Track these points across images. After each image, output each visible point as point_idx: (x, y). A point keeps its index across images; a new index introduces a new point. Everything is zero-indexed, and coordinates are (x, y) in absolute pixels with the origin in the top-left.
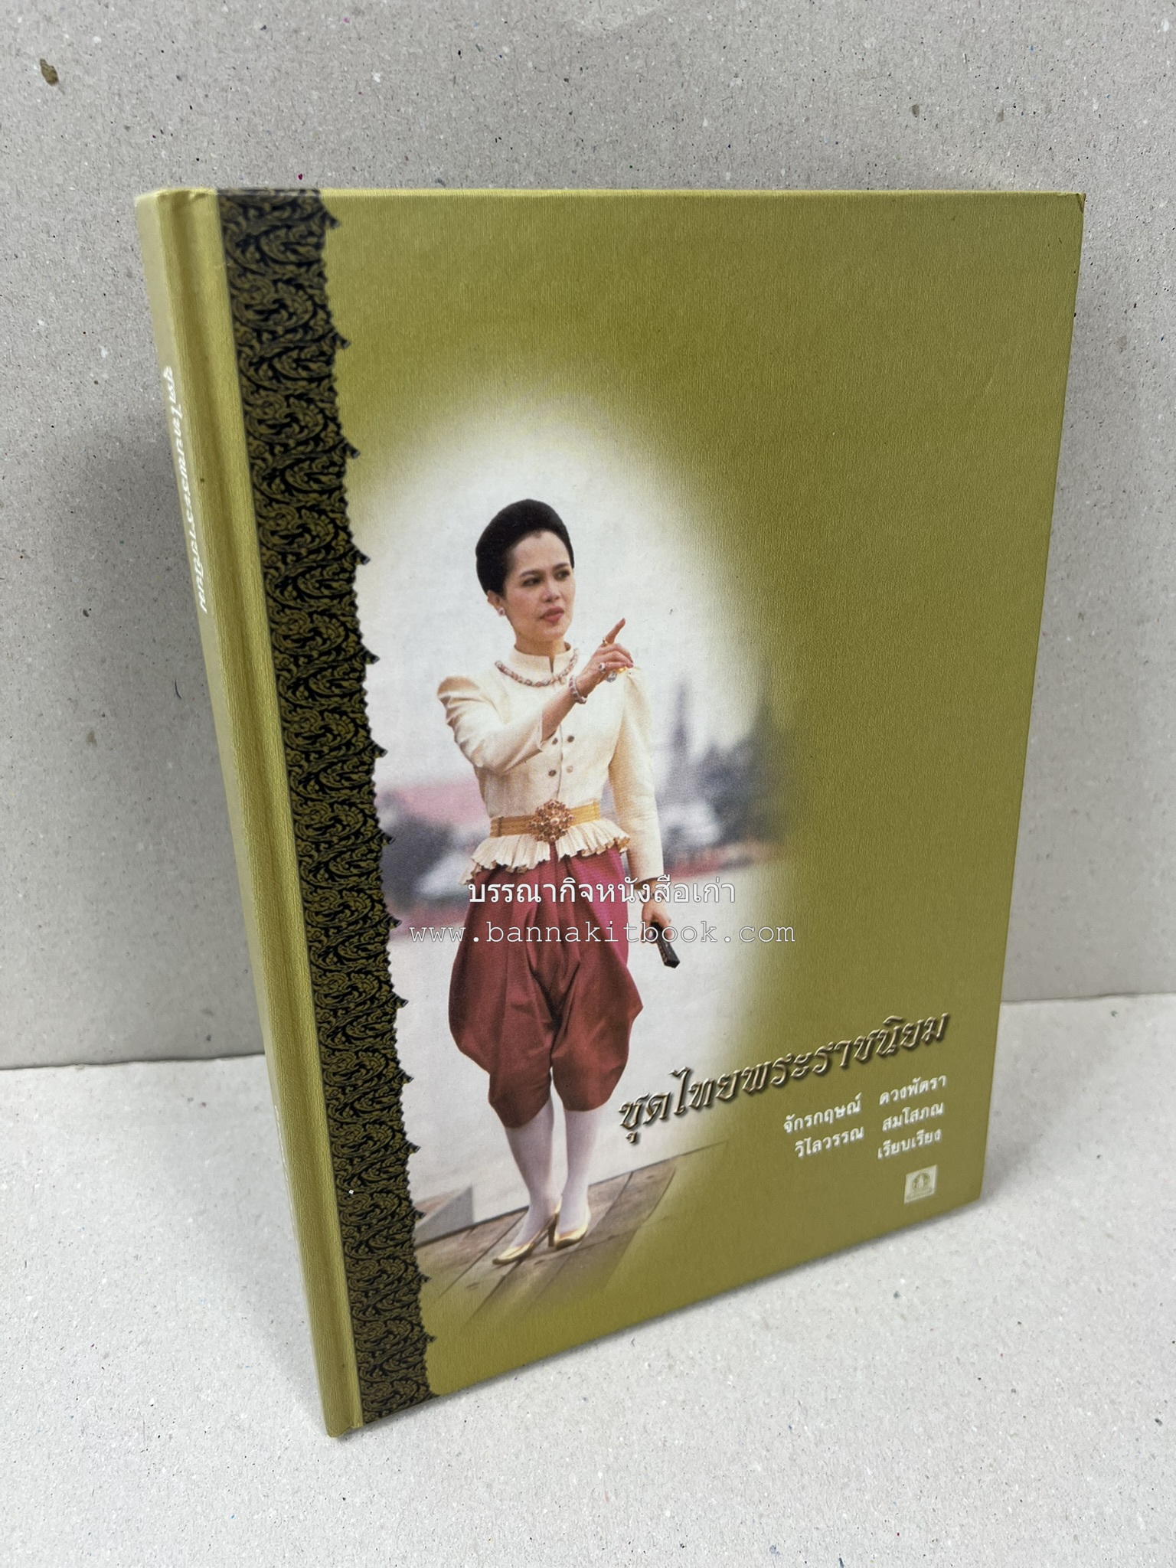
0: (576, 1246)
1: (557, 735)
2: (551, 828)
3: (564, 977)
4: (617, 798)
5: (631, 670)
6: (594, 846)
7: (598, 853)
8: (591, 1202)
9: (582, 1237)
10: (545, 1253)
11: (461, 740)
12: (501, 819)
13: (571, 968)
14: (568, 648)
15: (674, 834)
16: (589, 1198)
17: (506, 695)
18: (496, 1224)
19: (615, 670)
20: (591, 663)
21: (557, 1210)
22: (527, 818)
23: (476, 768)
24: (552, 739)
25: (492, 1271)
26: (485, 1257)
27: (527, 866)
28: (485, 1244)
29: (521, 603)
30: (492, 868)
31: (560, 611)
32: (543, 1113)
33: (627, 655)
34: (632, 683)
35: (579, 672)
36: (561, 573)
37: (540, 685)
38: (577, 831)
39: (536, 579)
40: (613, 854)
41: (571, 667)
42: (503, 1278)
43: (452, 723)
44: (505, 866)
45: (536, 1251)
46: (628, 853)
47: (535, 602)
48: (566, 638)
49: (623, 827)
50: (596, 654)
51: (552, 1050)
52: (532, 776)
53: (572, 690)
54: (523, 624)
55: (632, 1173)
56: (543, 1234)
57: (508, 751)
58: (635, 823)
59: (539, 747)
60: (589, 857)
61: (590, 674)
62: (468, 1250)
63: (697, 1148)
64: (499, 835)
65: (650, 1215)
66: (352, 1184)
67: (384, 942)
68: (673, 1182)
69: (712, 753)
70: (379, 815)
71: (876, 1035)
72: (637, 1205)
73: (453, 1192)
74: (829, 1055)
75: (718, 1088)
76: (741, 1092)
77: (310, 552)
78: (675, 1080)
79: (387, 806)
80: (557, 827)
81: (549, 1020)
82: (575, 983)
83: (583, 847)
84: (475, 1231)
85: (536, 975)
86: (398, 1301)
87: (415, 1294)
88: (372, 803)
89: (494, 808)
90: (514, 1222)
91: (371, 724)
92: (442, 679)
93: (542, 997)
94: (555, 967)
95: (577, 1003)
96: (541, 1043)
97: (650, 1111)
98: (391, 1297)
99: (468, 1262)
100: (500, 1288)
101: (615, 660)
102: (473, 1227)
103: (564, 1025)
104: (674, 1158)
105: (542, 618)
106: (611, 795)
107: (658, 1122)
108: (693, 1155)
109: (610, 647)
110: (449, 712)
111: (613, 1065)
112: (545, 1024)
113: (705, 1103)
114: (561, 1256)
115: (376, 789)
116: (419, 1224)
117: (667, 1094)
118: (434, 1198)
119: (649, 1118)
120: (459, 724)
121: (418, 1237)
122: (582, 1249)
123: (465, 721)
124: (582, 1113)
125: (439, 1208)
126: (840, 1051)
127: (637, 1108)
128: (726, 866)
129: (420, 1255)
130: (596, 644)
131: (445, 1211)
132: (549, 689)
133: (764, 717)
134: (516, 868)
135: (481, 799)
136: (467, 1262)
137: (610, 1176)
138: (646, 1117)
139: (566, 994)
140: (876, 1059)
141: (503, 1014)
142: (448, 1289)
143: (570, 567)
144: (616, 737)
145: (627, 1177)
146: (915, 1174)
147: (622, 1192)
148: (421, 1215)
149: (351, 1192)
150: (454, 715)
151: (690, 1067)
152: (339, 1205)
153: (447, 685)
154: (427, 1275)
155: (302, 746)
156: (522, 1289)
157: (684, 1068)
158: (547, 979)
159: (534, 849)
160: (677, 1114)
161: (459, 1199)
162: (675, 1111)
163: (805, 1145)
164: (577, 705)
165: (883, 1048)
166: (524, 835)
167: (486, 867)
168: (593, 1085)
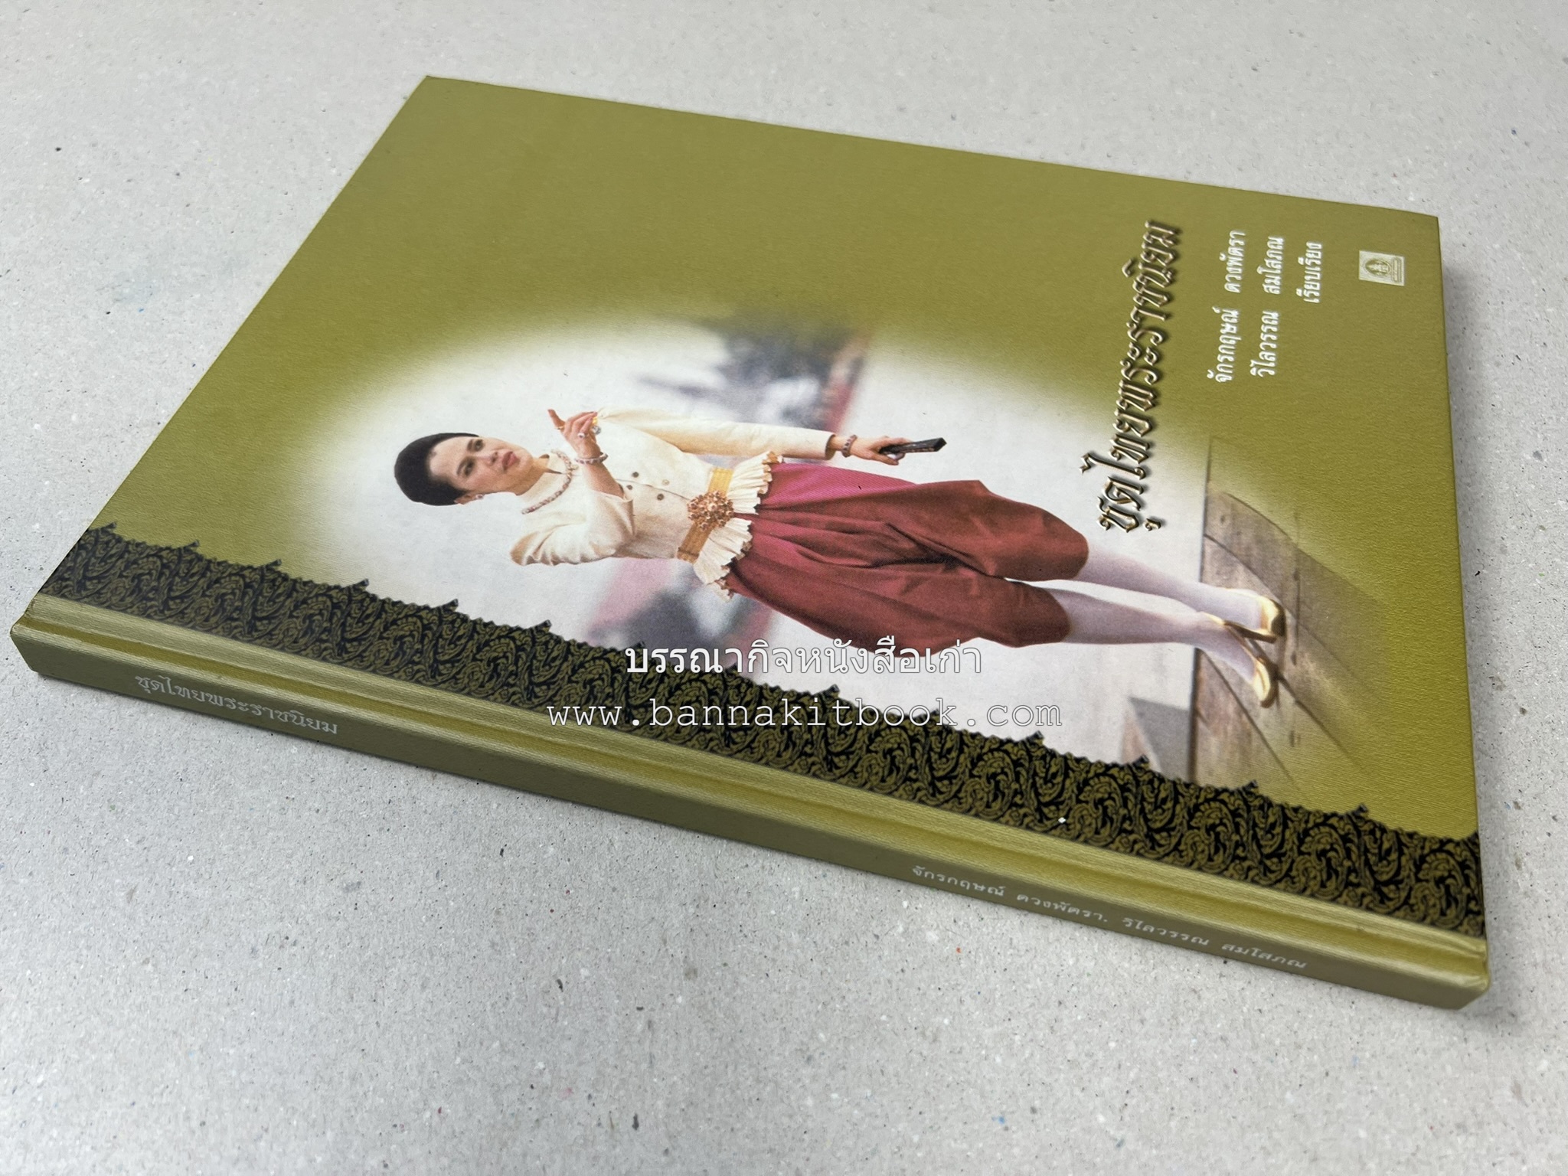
0: (1288, 614)
1: (624, 485)
2: (717, 512)
3: (897, 541)
4: (719, 453)
5: (599, 415)
6: (761, 482)
7: (770, 480)
8: (1228, 584)
9: (1277, 605)
10: (1282, 650)
11: (578, 559)
12: (680, 550)
13: (888, 532)
14: (547, 457)
15: (791, 415)
16: (1219, 586)
17: (559, 514)
18: (1204, 690)
19: (591, 425)
20: (572, 443)
21: (1219, 622)
22: (694, 529)
23: (613, 556)
24: (626, 489)
25: (1279, 712)
26: (1252, 714)
27: (746, 541)
28: (1231, 708)
29: (482, 481)
30: (728, 571)
31: (509, 455)
32: (1063, 602)
33: (583, 414)
34: (610, 416)
35: (574, 453)
36: (478, 445)
37: (566, 486)
38: (735, 492)
39: (469, 465)
40: (777, 469)
41: (565, 458)
42: (1298, 703)
43: (556, 561)
44: (734, 560)
45: (1274, 658)
46: (784, 456)
47: (488, 470)
48: (536, 455)
49: (756, 453)
50: (567, 437)
51: (982, 573)
52: (652, 514)
53: (588, 462)
54: (500, 484)
55: (1205, 535)
56: (1251, 645)
57: (614, 527)
58: (755, 444)
59: (626, 501)
60: (769, 489)
61: (582, 447)
62: (1230, 728)
63: (1204, 467)
64: (697, 555)
65: (1282, 531)
66: (1050, 815)
67: (750, 684)
68: (1243, 499)
69: (724, 370)
70: (608, 647)
71: (1139, 285)
72: (1259, 541)
73: (1126, 718)
74: (1141, 327)
75: (1130, 433)
76: (1148, 414)
77: (330, 620)
78: (1092, 471)
79: (603, 636)
80: (720, 507)
81: (941, 567)
82: (908, 532)
83: (755, 491)
84: (1203, 712)
85: (877, 564)
86: (1273, 826)
87: (1270, 805)
88: (591, 649)
89: (666, 552)
90: (1212, 669)
91: (513, 625)
92: (509, 558)
93: (907, 566)
94: (879, 545)
95: (937, 537)
96: (966, 583)
97: (1125, 500)
98: (1260, 833)
99: (1248, 732)
100: (1313, 711)
101: (582, 424)
102: (1194, 712)
103: (955, 555)
104: (1207, 491)
105: (505, 468)
106: (715, 456)
107: (1144, 497)
108: (1213, 471)
109: (567, 426)
110: (544, 561)
111: (1038, 522)
112: (945, 571)
113: (1144, 448)
114: (1297, 634)
115: (580, 640)
116: (1155, 765)
117: (1109, 481)
118: (1124, 739)
119: (1134, 504)
120: (560, 557)
121: (1178, 772)
122: (1298, 610)
123: (560, 552)
124: (1087, 565)
125: (1143, 739)
126: (1143, 318)
127: (1112, 512)
128: (852, 381)
129: (1203, 779)
130: (558, 435)
131: (1152, 734)
132: (574, 480)
133: (711, 325)
134: (742, 551)
135: (648, 561)
136: (1249, 735)
137: (1198, 557)
138: (1131, 507)
139: (921, 546)
140: (1172, 289)
141: (906, 605)
142: (1283, 767)
143: (476, 439)
144: (657, 439)
145: (1208, 542)
146: (1362, 269)
147: (1230, 552)
148: (1143, 760)
149: (1062, 820)
150: (549, 558)
151: (1085, 452)
152: (1076, 838)
153: (517, 557)
154: (1246, 782)
155: (495, 685)
156: (1326, 685)
157: (1083, 460)
158: (888, 556)
159: (731, 532)
160: (1144, 477)
161: (1141, 715)
162: (1138, 477)
163: (1258, 367)
164: (604, 463)
165: (1161, 280)
166: (710, 536)
167: (724, 575)
168: (1055, 547)
